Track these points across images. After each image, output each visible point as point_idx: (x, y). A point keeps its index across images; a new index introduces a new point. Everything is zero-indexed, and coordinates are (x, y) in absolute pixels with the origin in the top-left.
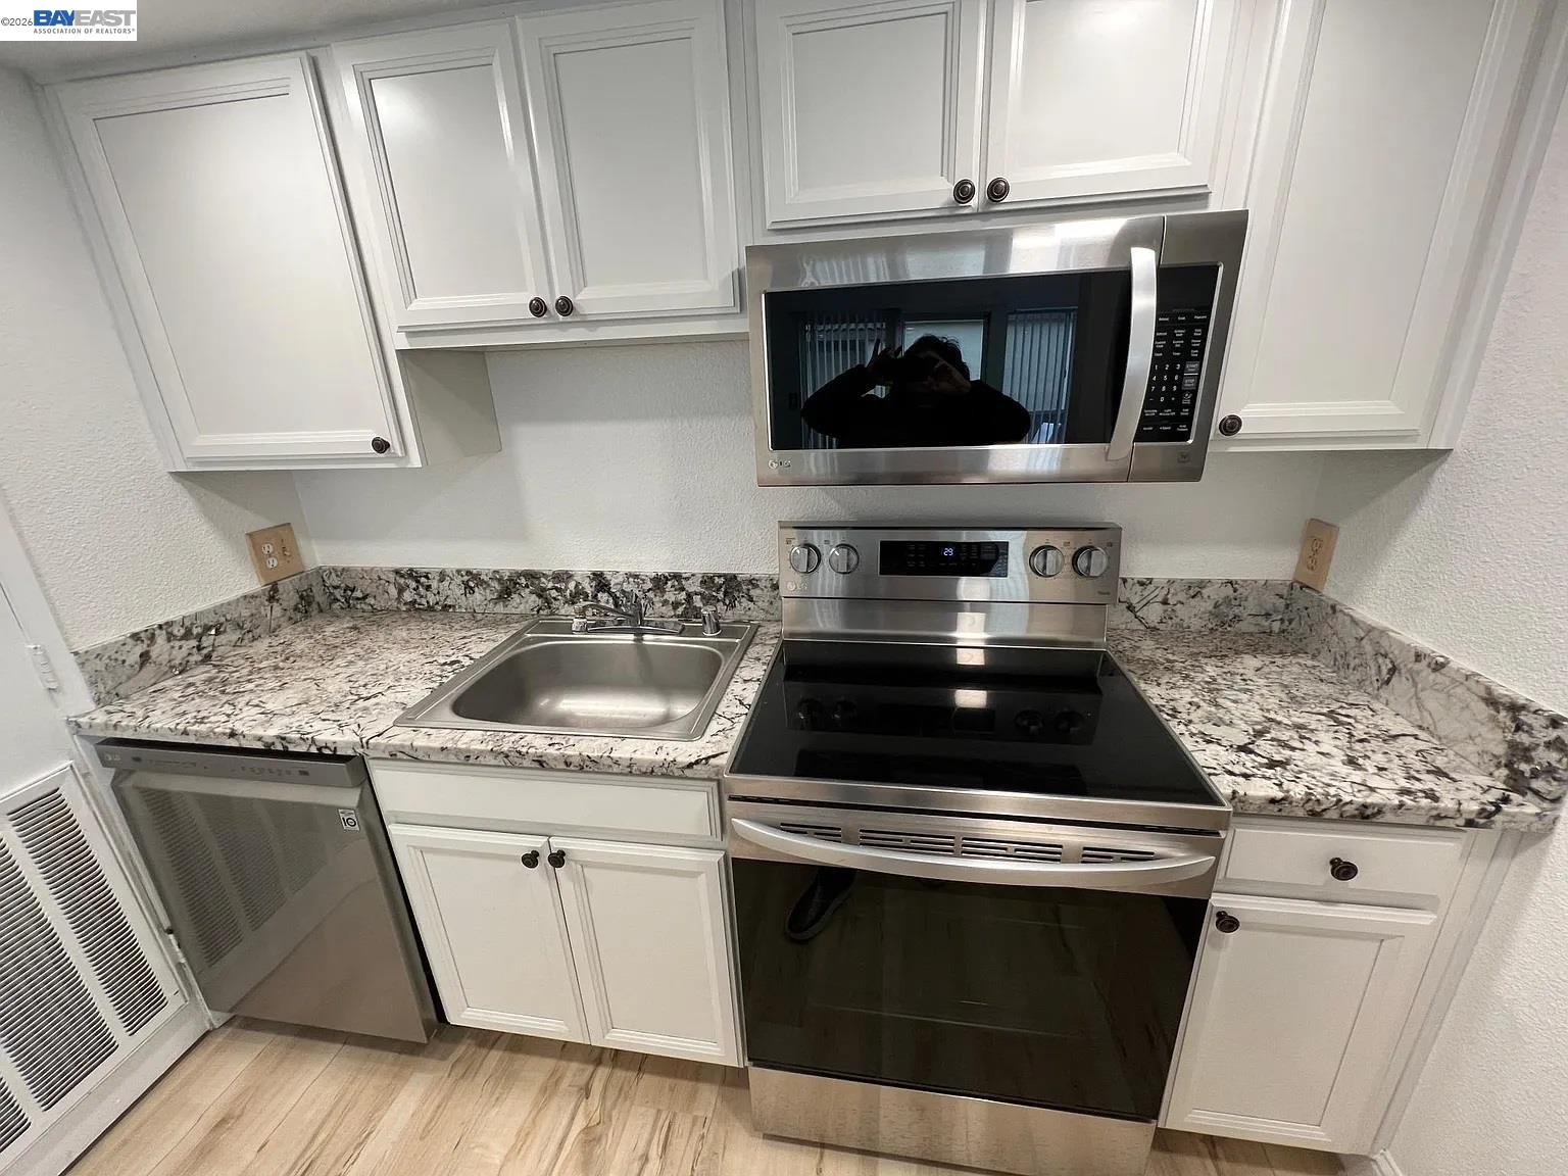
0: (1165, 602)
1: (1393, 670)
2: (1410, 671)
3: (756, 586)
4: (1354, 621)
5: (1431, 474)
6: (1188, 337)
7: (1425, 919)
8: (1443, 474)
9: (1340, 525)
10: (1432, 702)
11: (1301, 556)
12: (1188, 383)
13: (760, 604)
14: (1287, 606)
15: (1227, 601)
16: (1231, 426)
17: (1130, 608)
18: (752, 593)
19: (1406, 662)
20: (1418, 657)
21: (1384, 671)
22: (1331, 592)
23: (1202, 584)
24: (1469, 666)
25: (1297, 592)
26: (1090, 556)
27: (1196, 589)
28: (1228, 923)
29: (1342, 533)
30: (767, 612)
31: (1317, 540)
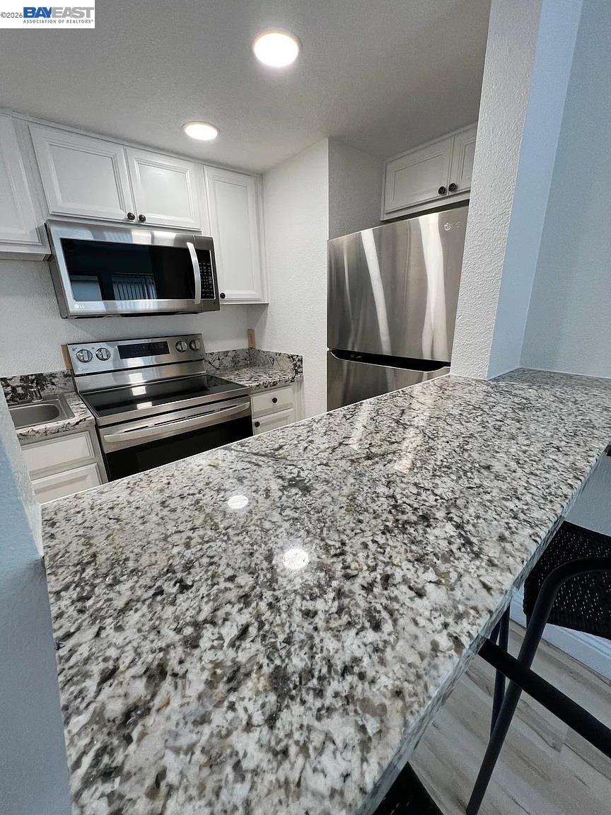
0: (219, 359)
1: (273, 360)
2: (276, 359)
3: (54, 377)
4: (264, 352)
5: (267, 312)
6: (207, 269)
7: (292, 409)
8: (269, 309)
9: (254, 329)
11: (249, 341)
12: (210, 282)
13: (59, 385)
14: (249, 354)
15: (235, 356)
16: (223, 296)
17: (210, 363)
18: (53, 381)
19: (274, 356)
20: (276, 354)
22: (257, 348)
23: (227, 352)
24: (284, 352)
25: (250, 350)
26: (195, 343)
27: (226, 353)
28: (257, 424)
29: (256, 331)
30: (64, 389)
31: (251, 335)
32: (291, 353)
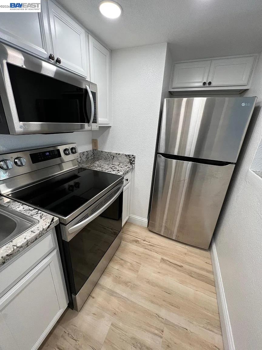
1: (114, 157)
2: (116, 156)
4: (106, 152)
7: (130, 183)
8: (111, 129)
9: (98, 139)
10: (120, 159)
11: (93, 145)
14: (93, 154)
15: (87, 155)
19: (114, 155)
20: (116, 154)
21: (112, 157)
22: (99, 150)
23: (84, 152)
24: (122, 153)
25: (94, 151)
27: (83, 154)
29: (98, 142)
31: (94, 142)
32: (127, 154)
